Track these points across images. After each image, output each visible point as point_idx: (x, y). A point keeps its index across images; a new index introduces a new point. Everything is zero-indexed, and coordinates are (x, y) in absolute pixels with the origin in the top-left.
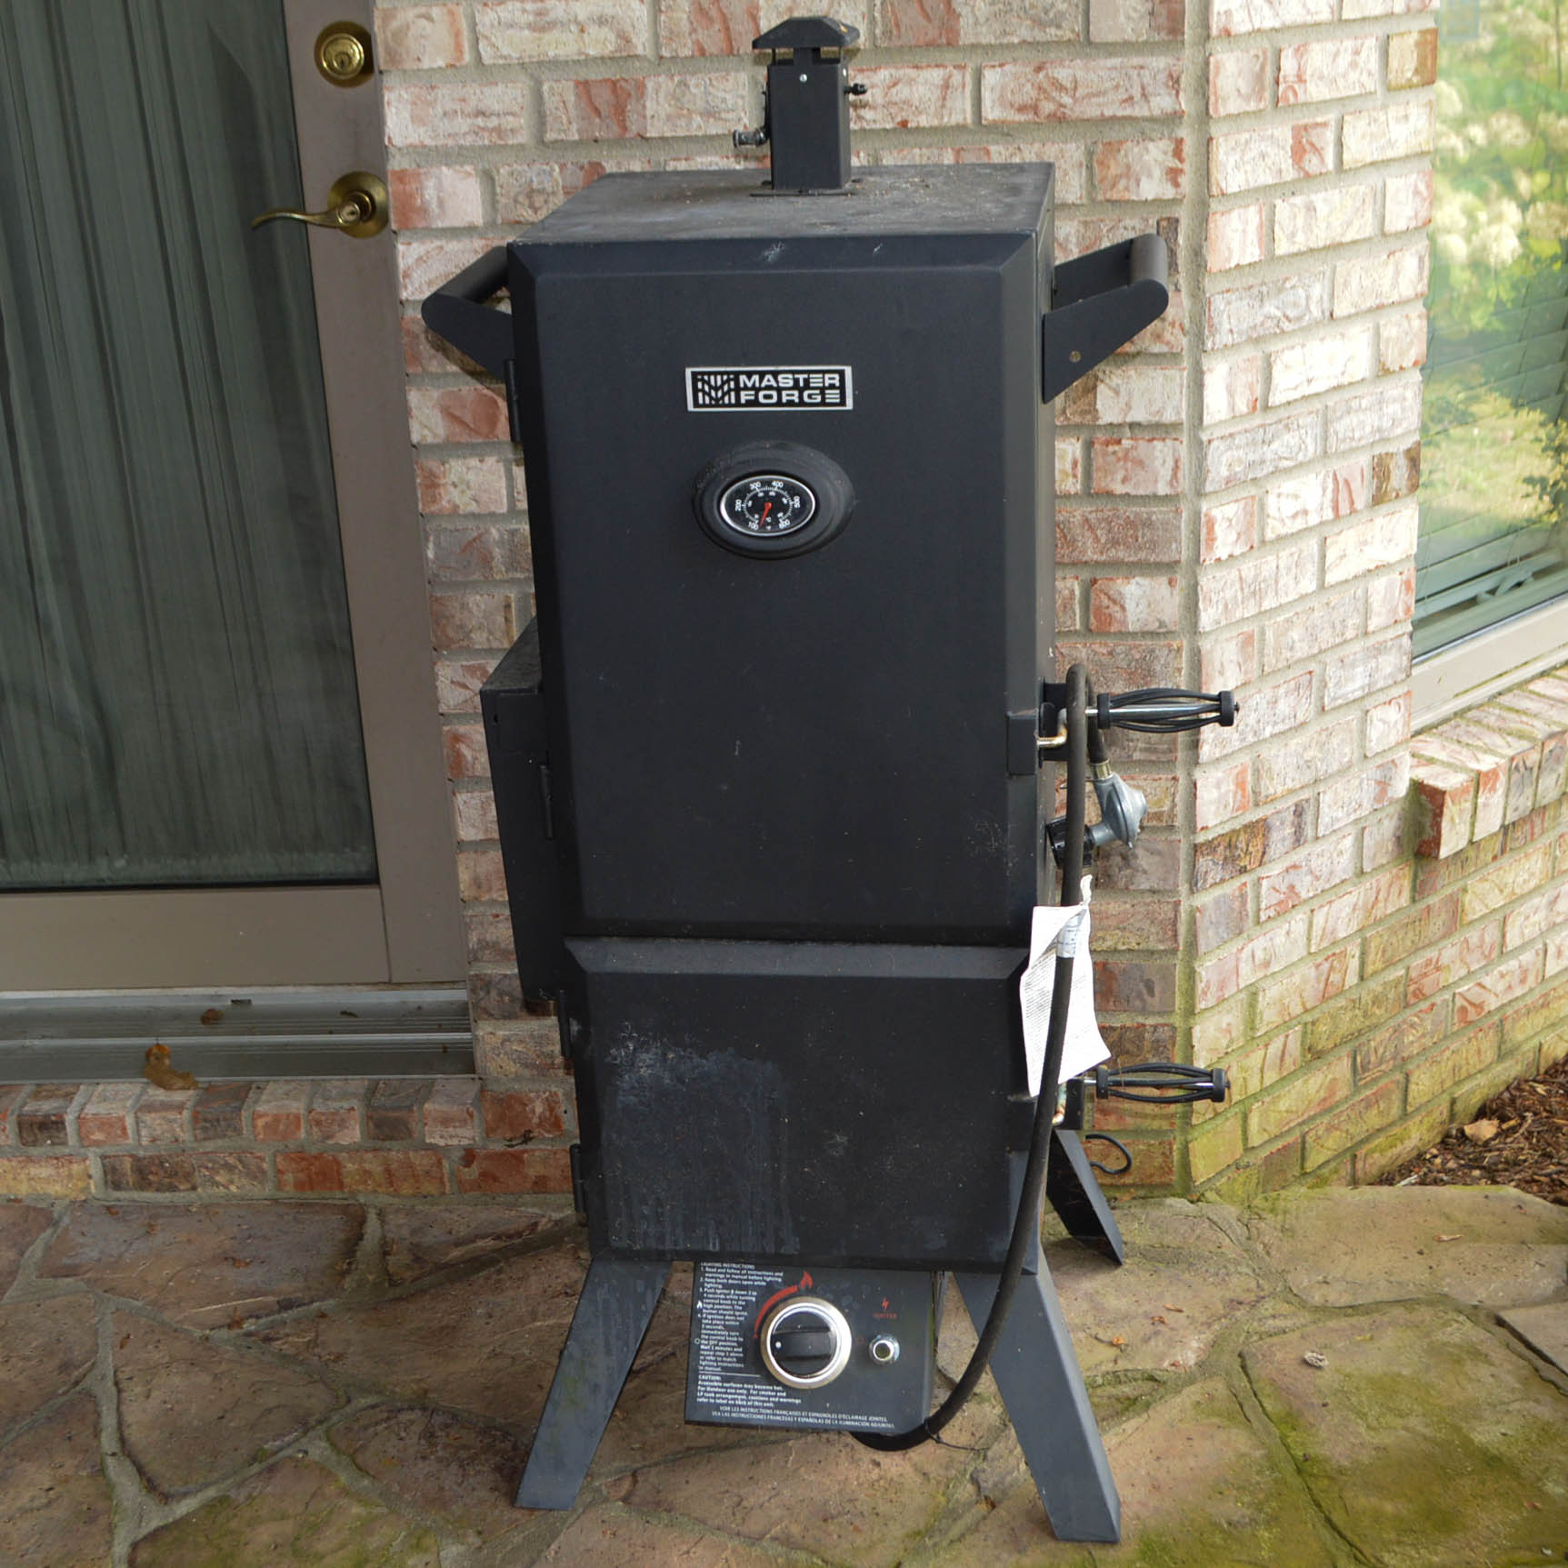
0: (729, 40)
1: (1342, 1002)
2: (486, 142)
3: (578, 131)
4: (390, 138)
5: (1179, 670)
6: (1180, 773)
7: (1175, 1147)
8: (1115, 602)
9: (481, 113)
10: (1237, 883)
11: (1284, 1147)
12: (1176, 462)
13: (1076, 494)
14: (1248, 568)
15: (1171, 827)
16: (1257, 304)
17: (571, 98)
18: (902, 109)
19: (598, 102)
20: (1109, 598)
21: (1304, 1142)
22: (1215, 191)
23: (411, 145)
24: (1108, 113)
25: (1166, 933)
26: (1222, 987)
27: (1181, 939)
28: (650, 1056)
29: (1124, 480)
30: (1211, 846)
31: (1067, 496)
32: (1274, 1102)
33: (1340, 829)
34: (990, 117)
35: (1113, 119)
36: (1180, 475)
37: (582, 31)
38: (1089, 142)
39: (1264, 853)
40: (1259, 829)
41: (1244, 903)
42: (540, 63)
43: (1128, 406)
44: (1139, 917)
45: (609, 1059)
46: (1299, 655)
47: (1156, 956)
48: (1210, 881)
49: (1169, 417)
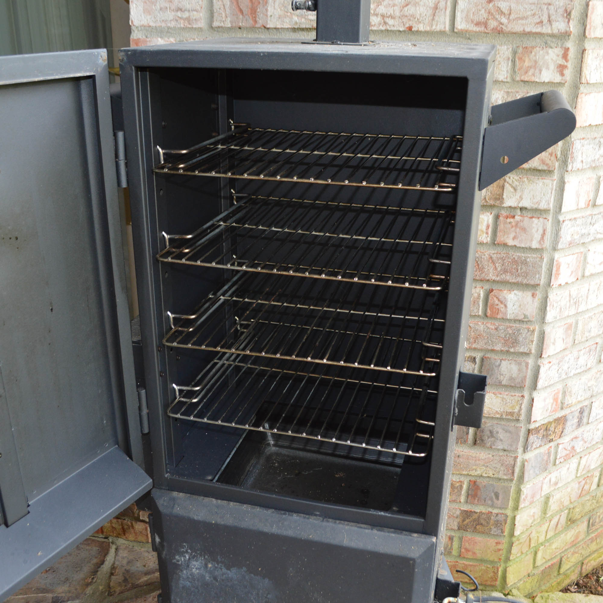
1: (588, 497)
2: (182, 26)
3: (231, 22)
4: (132, 21)
5: (532, 341)
6: (526, 394)
7: (500, 570)
8: (501, 302)
9: (180, 9)
10: (547, 447)
11: (552, 565)
12: (544, 231)
13: (487, 243)
14: (574, 291)
15: (518, 420)
16: (597, 148)
17: (228, 3)
18: (410, 20)
19: (242, 6)
20: (499, 300)
21: (561, 561)
22: (583, 81)
23: (143, 26)
24: (528, 30)
25: (508, 471)
26: (533, 497)
27: (516, 475)
28: (198, 563)
29: (514, 238)
30: (537, 430)
31: (482, 244)
32: (550, 545)
33: (599, 419)
34: (459, 28)
35: (530, 34)
36: (545, 238)
38: (515, 46)
39: (562, 432)
40: (561, 421)
41: (549, 456)
43: (521, 198)
44: (496, 462)
45: (174, 561)
46: (592, 334)
47: (502, 481)
48: (534, 446)
49: (542, 206)
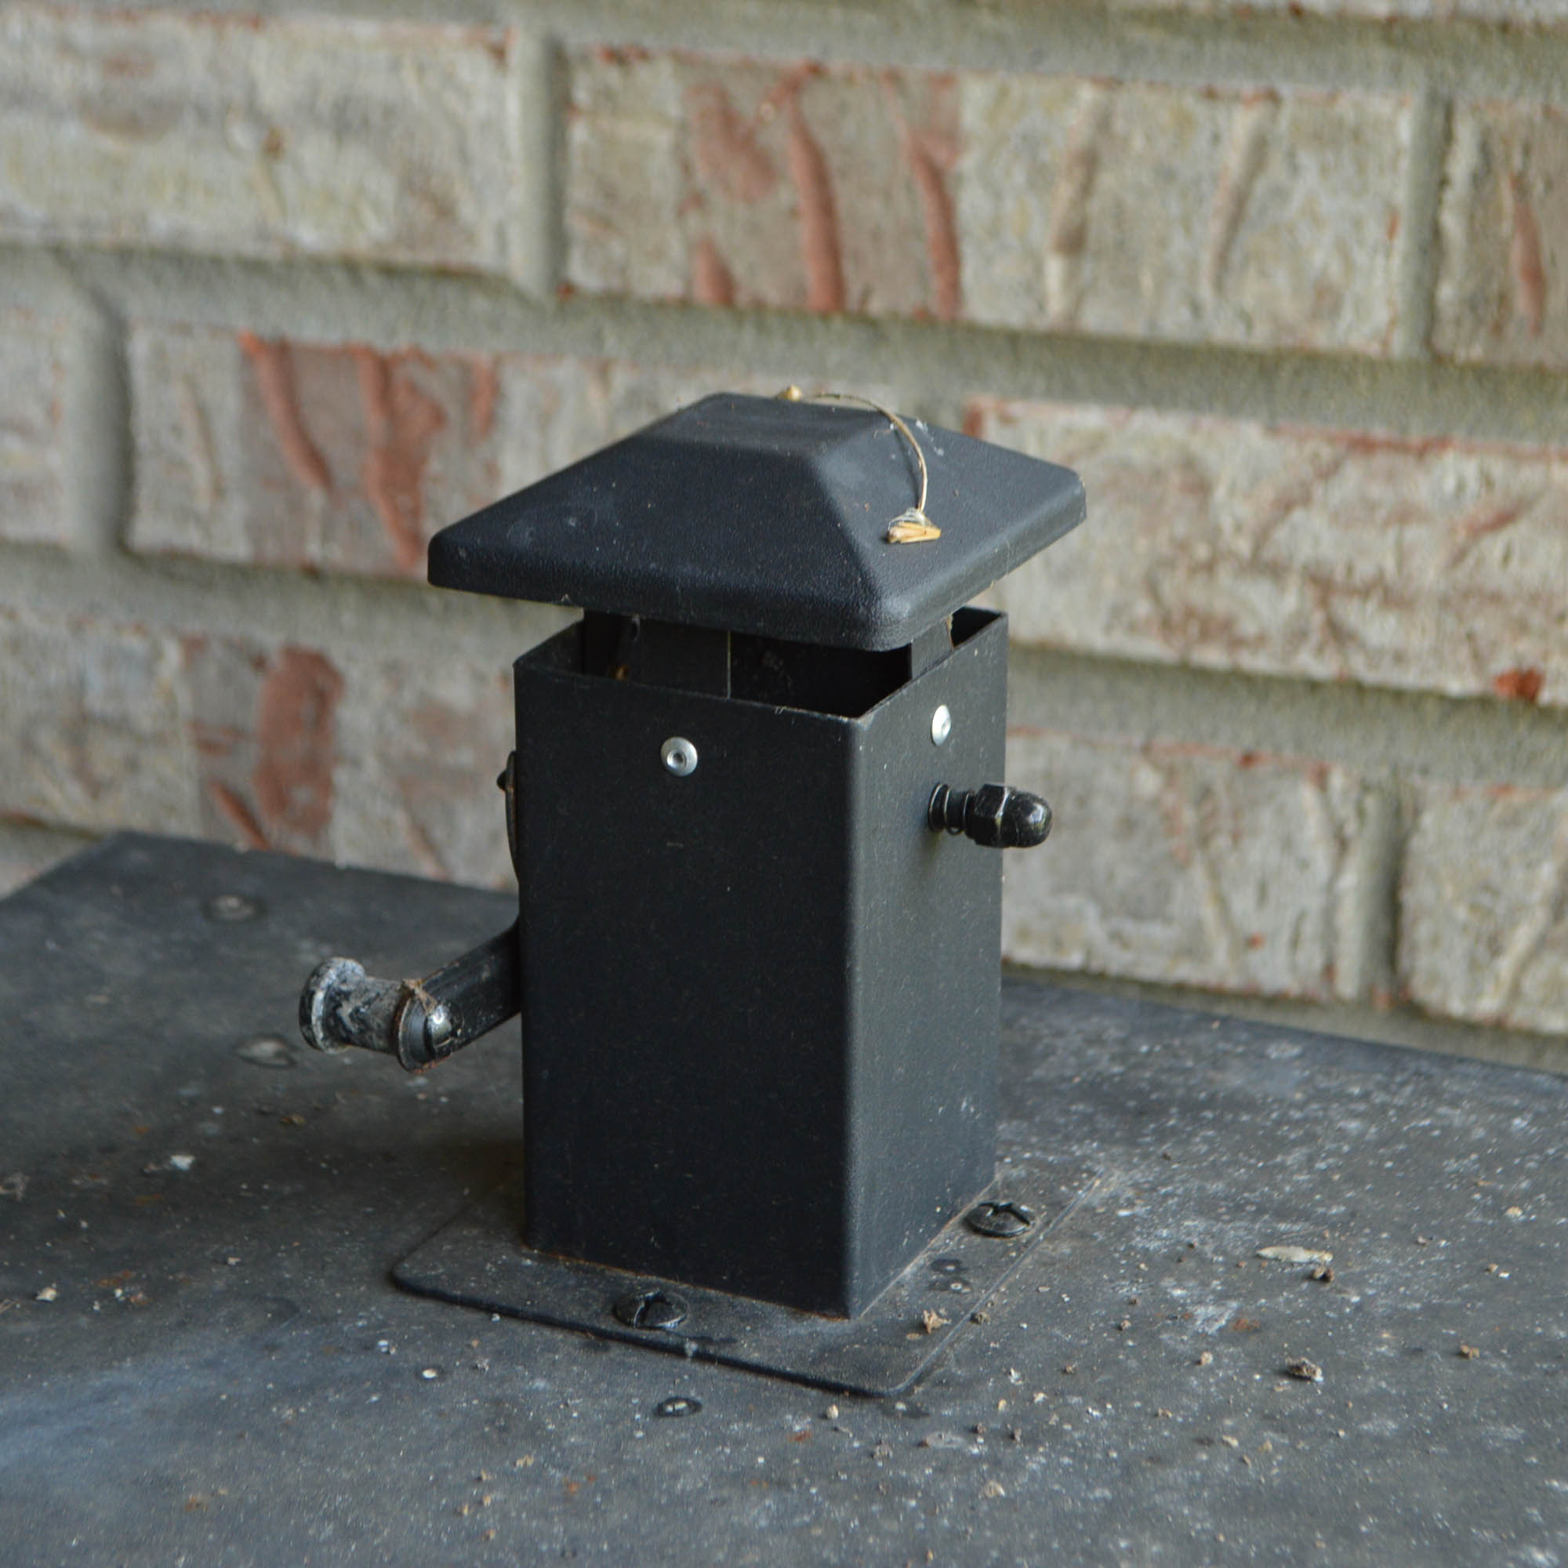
0: (832, 250)
3: (249, 526)
17: (228, 402)
19: (324, 428)
37: (273, 148)
42: (125, 255)
